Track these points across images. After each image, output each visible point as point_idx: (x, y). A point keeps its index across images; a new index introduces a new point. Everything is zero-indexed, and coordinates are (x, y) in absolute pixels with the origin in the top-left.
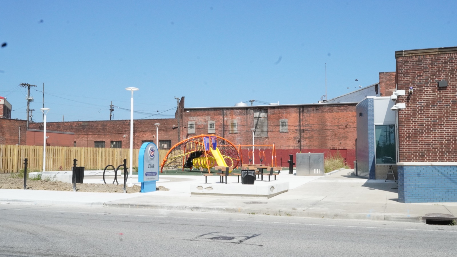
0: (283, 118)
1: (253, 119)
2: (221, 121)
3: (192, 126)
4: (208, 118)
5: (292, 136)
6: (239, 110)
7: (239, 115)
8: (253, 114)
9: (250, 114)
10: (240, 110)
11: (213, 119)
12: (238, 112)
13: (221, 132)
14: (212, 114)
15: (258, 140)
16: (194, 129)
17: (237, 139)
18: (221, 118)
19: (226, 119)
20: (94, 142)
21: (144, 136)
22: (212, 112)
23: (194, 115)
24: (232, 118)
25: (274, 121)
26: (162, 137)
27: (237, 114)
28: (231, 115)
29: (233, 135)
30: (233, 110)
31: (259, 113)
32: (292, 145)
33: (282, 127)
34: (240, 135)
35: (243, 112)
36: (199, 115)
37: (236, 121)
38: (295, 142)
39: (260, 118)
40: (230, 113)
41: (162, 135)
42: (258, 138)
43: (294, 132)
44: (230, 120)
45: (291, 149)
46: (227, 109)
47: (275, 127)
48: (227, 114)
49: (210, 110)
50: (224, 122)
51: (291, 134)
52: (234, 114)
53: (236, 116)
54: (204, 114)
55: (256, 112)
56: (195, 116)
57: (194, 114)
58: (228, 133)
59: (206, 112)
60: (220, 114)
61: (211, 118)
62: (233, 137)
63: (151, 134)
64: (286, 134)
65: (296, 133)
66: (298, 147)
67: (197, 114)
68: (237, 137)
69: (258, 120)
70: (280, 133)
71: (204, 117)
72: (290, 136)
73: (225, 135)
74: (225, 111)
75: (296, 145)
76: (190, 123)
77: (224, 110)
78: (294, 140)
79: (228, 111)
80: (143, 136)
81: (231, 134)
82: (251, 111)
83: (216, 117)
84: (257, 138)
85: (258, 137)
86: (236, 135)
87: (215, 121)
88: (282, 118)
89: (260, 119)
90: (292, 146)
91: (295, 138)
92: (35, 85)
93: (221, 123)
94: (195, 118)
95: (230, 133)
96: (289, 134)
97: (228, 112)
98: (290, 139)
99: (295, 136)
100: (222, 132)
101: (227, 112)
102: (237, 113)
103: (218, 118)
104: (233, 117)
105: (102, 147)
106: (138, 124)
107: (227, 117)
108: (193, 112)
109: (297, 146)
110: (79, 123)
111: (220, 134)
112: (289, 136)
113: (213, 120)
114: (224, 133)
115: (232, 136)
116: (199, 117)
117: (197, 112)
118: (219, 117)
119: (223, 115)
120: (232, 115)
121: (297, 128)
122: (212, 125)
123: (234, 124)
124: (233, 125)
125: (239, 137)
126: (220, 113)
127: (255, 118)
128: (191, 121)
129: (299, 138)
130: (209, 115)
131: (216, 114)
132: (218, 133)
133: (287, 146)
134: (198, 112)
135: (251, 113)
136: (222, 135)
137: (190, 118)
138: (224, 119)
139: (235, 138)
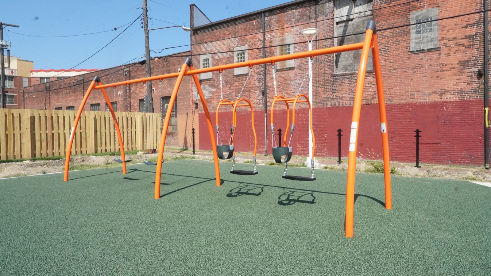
0: (422, 7)
1: (333, 25)
2: (259, 43)
3: (206, 63)
4: (233, 42)
5: (455, 59)
6: (298, 10)
7: (298, 21)
8: (333, 12)
9: (323, 13)
10: (301, 10)
11: (243, 41)
12: (296, 14)
13: (259, 70)
14: (241, 31)
15: (347, 81)
17: (293, 82)
18: (260, 36)
19: (269, 36)
20: (90, 106)
21: (142, 90)
22: (240, 26)
23: (210, 39)
24: (283, 34)
25: (393, 21)
26: (165, 91)
27: (293, 20)
28: (279, 27)
29: (285, 74)
30: (284, 12)
31: (348, 7)
32: (453, 88)
33: (419, 35)
34: (300, 72)
35: (307, 12)
37: (290, 38)
38: (464, 76)
39: (352, 20)
40: (278, 22)
41: (163, 87)
42: (346, 75)
43: (463, 45)
44: (278, 38)
45: (448, 100)
46: (271, 11)
47: (394, 40)
48: (270, 26)
49: (238, 22)
50: (264, 45)
51: (452, 54)
52: (287, 22)
53: (292, 26)
54: (227, 32)
55: (340, 8)
56: (212, 40)
57: (209, 37)
59: (231, 28)
60: (258, 28)
61: (239, 40)
62: (284, 78)
64: (434, 55)
65: (469, 47)
66: (475, 92)
67: (214, 36)
68: (293, 79)
69: (346, 26)
70: (412, 56)
71: (226, 42)
72: (444, 59)
73: (268, 76)
74: (266, 19)
75: (467, 88)
76: (203, 57)
77: (265, 16)
78: (461, 72)
79: (272, 17)
80: (140, 91)
81: (280, 73)
82: (327, 5)
83: (249, 36)
84: (344, 75)
85: (347, 72)
86: (292, 73)
87: (247, 46)
88: (418, 8)
89: (350, 23)
90: (454, 92)
91: (464, 64)
93: (259, 49)
94: (212, 46)
95: (277, 70)
96: (443, 55)
97: (274, 18)
98: (445, 68)
99: (466, 59)
100: (262, 69)
101: (270, 19)
102: (293, 17)
103: (252, 38)
104: (284, 30)
106: (134, 70)
107: (271, 32)
108: (207, 34)
109: (474, 91)
110: (76, 78)
111: (258, 74)
112: (442, 61)
113: (244, 44)
114: (265, 70)
116: (218, 42)
117: (215, 31)
118: (254, 35)
119: (264, 29)
120: (283, 26)
121: (472, 31)
122: (241, 56)
123: (286, 46)
124: (285, 50)
125: (298, 77)
126: (256, 25)
127: (337, 23)
128: (205, 53)
129: (482, 62)
130: (234, 35)
131: (250, 29)
132: (253, 73)
133: (435, 93)
134: (218, 32)
135: (328, 11)
136: (262, 76)
137: (204, 47)
138: (264, 39)
139: (289, 82)
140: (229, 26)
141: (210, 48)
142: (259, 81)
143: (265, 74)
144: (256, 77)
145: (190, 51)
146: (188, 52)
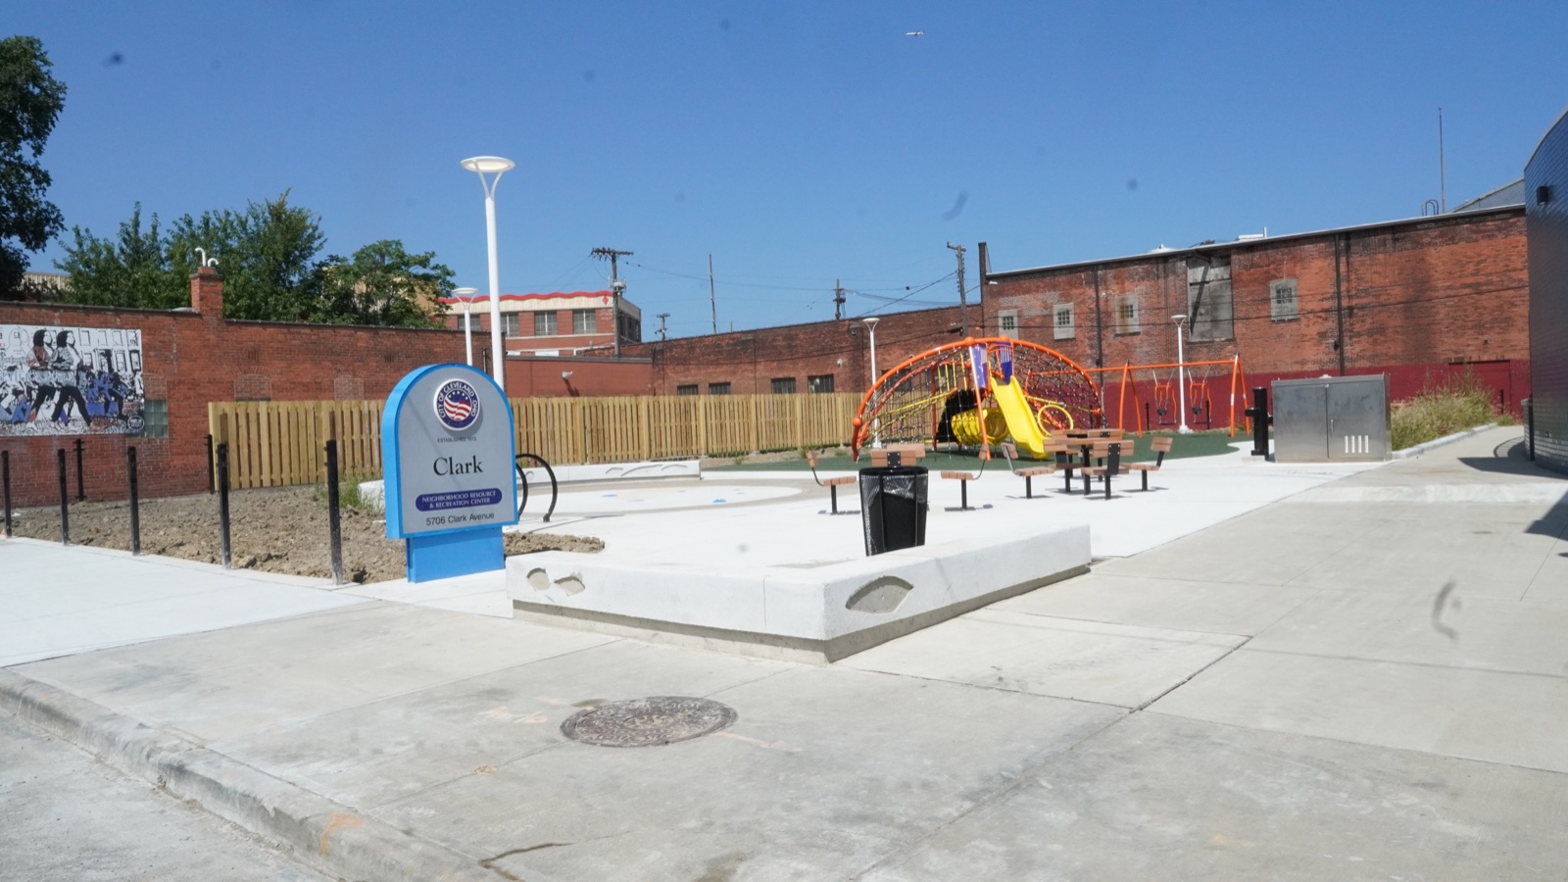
0: (1282, 277)
1: (1186, 287)
2: (1090, 301)
3: (1008, 324)
4: (1051, 296)
5: (1313, 330)
6: (1143, 266)
7: (1143, 279)
8: (1185, 273)
9: (1174, 273)
10: (1146, 266)
11: (1066, 298)
12: (1140, 270)
13: (1091, 334)
14: (1063, 285)
15: (1205, 350)
16: (1016, 330)
17: (1138, 350)
18: (1091, 292)
19: (1104, 294)
20: (770, 382)
21: (887, 357)
22: (1062, 279)
23: (1013, 291)
24: (1123, 291)
25: (1252, 288)
27: (1137, 277)
28: (1118, 284)
29: (1128, 340)
30: (1123, 267)
31: (1203, 268)
32: (1313, 358)
33: (1279, 305)
34: (1146, 337)
35: (1155, 270)
36: (1027, 291)
37: (1133, 298)
38: (1323, 347)
39: (1208, 282)
40: (1116, 277)
42: (1204, 342)
43: (1320, 317)
44: (1116, 297)
45: (1309, 370)
46: (1107, 265)
47: (1255, 309)
48: (1105, 281)
49: (1058, 273)
50: (1098, 306)
51: (1311, 325)
52: (1128, 279)
53: (1135, 284)
54: (1042, 285)
55: (1194, 267)
56: (1016, 293)
57: (1013, 289)
58: (1113, 335)
59: (1047, 280)
60: (1088, 283)
61: (1061, 296)
62: (1127, 346)
63: (903, 352)
64: (1294, 325)
65: (1326, 319)
66: (1332, 363)
67: (1021, 287)
68: (1138, 345)
69: (1201, 289)
70: (1274, 325)
71: (1040, 296)
72: (1304, 330)
73: (1103, 342)
74: (1099, 272)
75: (1326, 359)
76: (1003, 313)
77: (1098, 270)
78: (1319, 343)
79: (1108, 271)
80: (884, 359)
81: (1120, 338)
82: (1179, 264)
83: (1075, 292)
84: (1201, 343)
85: (1204, 340)
86: (1136, 340)
87: (1072, 303)
88: (1276, 278)
89: (1206, 285)
90: (1315, 362)
91: (1322, 335)
92: (629, 251)
93: (1090, 309)
94: (1018, 300)
95: (1117, 335)
96: (1302, 325)
97: (1110, 273)
98: (1306, 339)
99: (1323, 330)
100: (1095, 333)
101: (1106, 274)
102: (1137, 274)
103: (1080, 294)
104: (1124, 288)
105: (790, 392)
107: (1107, 289)
108: (1009, 285)
109: (1331, 361)
111: (1090, 339)
112: (1301, 332)
113: (1068, 302)
114: (1099, 334)
115: (1125, 344)
116: (1028, 296)
117: (1022, 282)
118: (1082, 290)
119: (1096, 283)
120: (1123, 283)
121: (1327, 305)
122: (1064, 316)
123: (1127, 307)
124: (1126, 311)
125: (1145, 344)
126: (1085, 279)
127: (1191, 284)
128: (1005, 308)
129: (1337, 334)
130: (1054, 287)
131: (1076, 283)
132: (1082, 338)
133: (1297, 363)
134: (1026, 283)
135: (1180, 271)
136: (1096, 342)
137: (1004, 301)
138: (1098, 297)
139: (1132, 349)
140: (1044, 277)
141: (1015, 304)
142: (1092, 347)
143: (1100, 340)
144: (1087, 342)
145: (979, 305)
146: (976, 305)
